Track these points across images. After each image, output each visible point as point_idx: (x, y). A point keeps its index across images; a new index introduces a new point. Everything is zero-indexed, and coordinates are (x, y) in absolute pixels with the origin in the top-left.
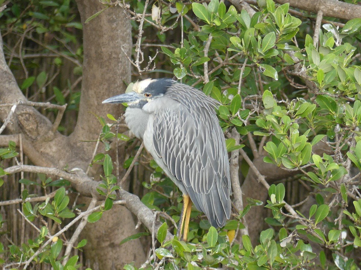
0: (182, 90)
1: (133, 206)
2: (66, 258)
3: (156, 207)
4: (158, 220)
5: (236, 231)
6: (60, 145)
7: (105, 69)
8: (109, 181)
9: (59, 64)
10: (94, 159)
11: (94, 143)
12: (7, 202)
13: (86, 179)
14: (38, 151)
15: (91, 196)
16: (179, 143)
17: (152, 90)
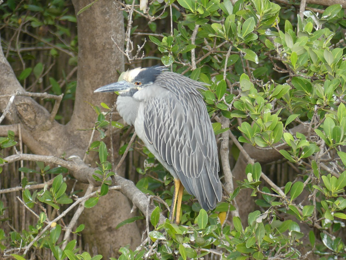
0: (171, 78)
1: (128, 191)
2: (65, 242)
3: (150, 192)
4: (152, 204)
5: (227, 212)
6: (57, 133)
7: (99, 59)
8: (105, 167)
9: (55, 55)
10: (90, 146)
11: (90, 131)
12: (8, 190)
13: (83, 166)
14: (37, 140)
15: (88, 183)
16: (168, 129)
17: (142, 78)
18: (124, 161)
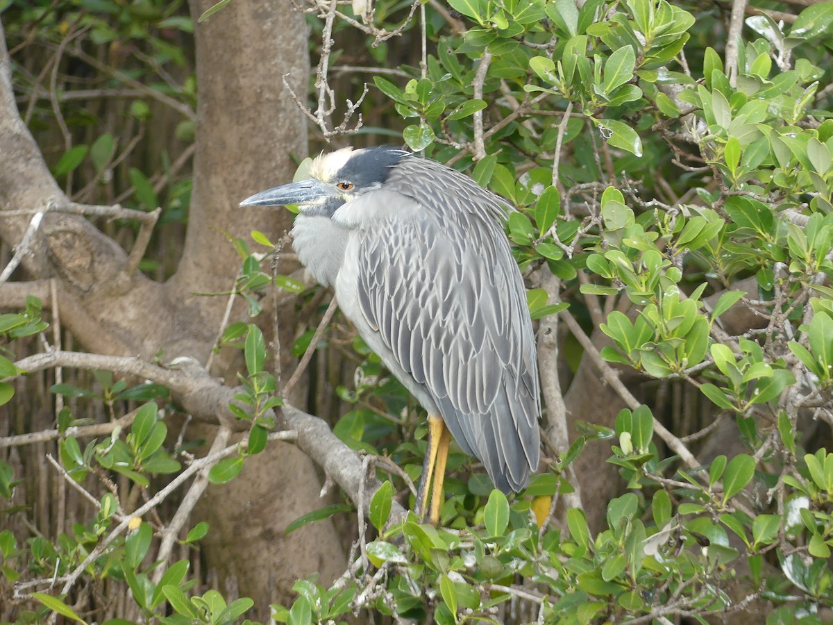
0: (425, 175)
1: (315, 443)
2: (162, 565)
3: (367, 445)
4: (372, 476)
5: (552, 497)
6: (144, 303)
7: (248, 126)
8: (259, 386)
9: (143, 116)
10: (224, 335)
11: (224, 298)
12: (24, 439)
13: (207, 382)
14: (95, 319)
15: (216, 423)
16: (417, 296)
17: (355, 174)
18: (305, 371)
